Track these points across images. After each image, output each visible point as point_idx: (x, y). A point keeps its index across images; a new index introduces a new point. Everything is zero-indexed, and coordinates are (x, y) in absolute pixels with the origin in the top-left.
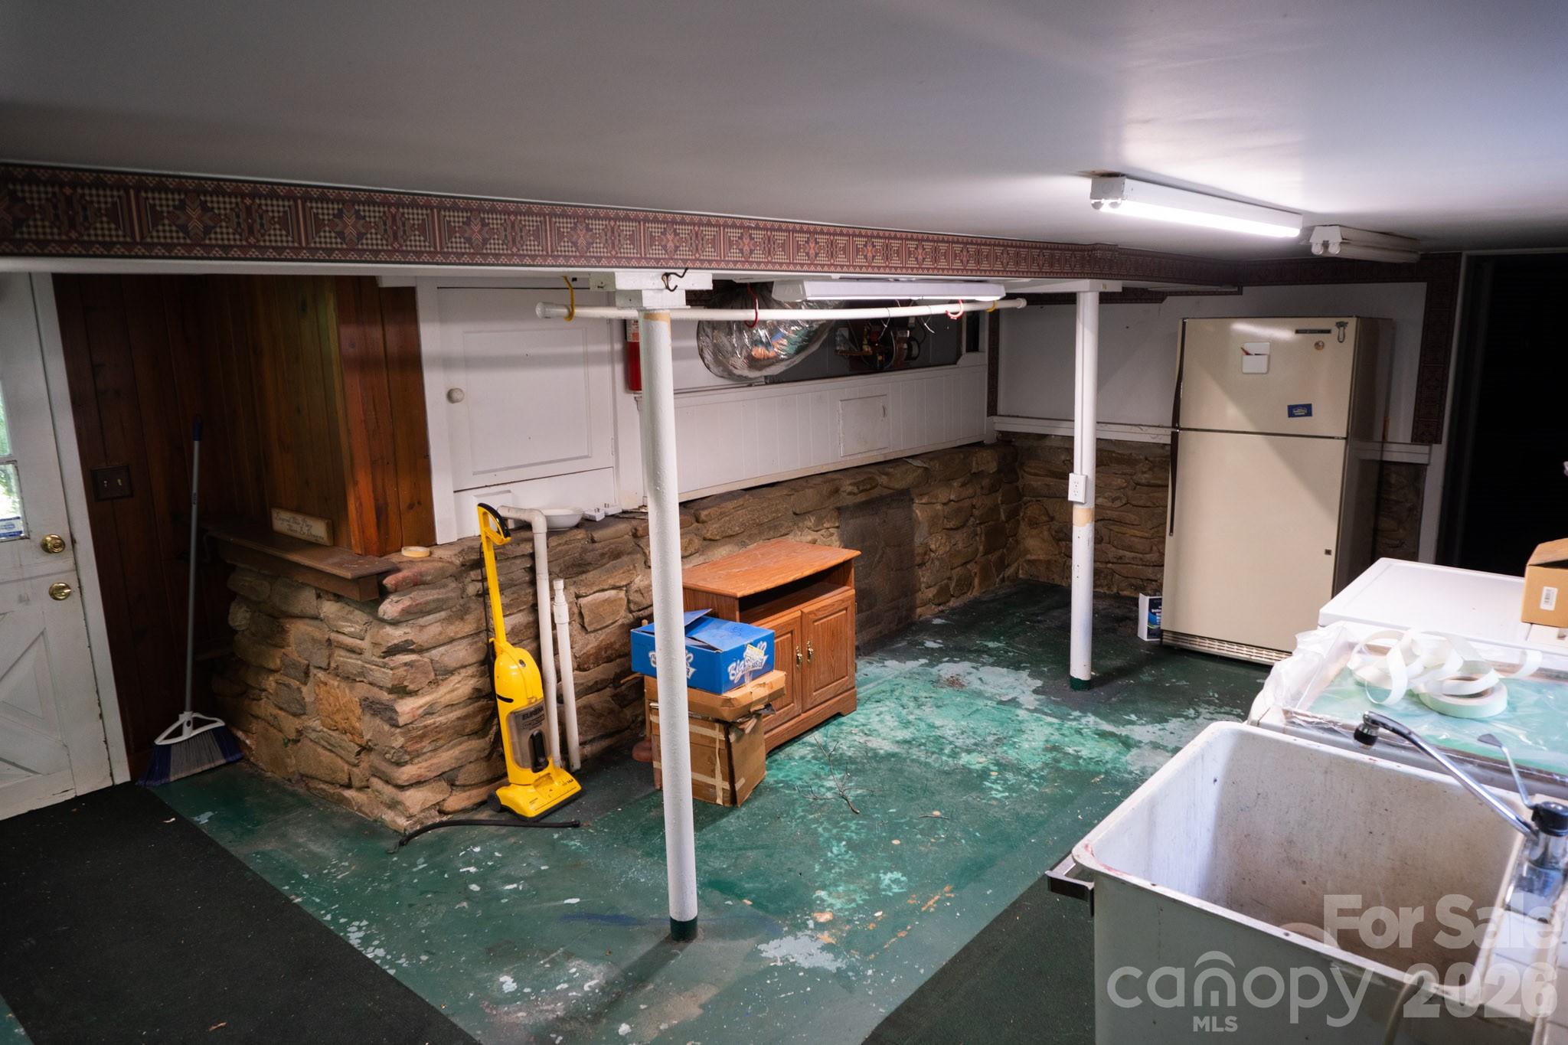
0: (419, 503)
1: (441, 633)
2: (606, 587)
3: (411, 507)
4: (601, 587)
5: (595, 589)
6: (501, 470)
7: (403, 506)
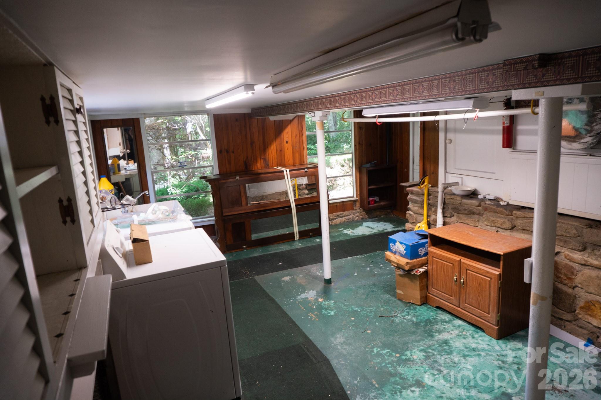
0: (435, 173)
1: (417, 210)
2: (465, 223)
3: (433, 173)
4: (463, 222)
5: (461, 221)
6: (463, 170)
7: (431, 172)
